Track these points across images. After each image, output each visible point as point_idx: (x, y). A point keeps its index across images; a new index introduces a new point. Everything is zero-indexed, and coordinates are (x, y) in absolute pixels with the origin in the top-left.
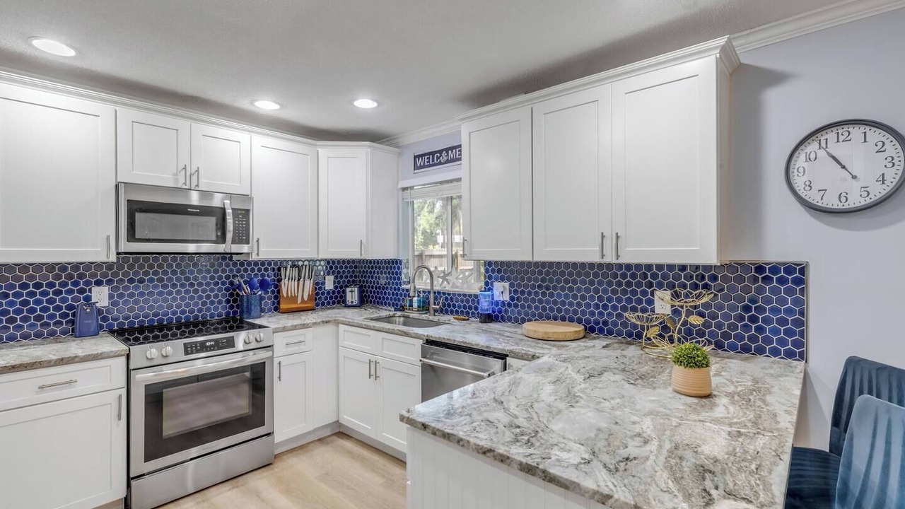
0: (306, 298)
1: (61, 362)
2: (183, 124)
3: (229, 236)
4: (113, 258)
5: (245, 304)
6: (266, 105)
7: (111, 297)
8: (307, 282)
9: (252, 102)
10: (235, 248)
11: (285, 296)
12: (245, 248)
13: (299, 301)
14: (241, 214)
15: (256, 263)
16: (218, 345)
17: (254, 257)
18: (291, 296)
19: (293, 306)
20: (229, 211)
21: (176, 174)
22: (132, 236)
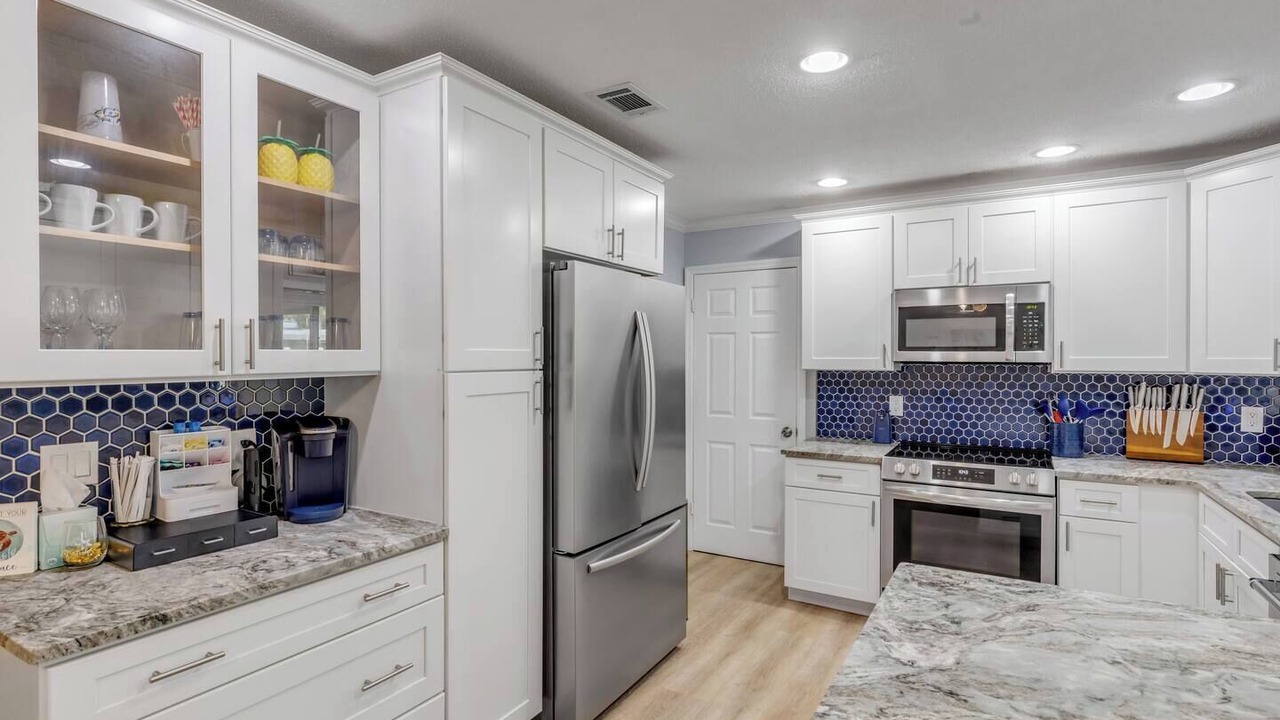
0: (1181, 440)
1: (832, 458)
2: (957, 211)
3: (1010, 340)
4: (890, 367)
5: (1055, 434)
6: (1055, 152)
7: (905, 407)
8: (1184, 414)
9: (1033, 154)
10: (1025, 356)
11: (1136, 432)
12: (1040, 356)
13: (1167, 443)
14: (1031, 310)
15: (1063, 377)
16: (973, 476)
17: (1056, 369)
18: (1149, 433)
19: (1152, 450)
20: (1010, 307)
21: (952, 271)
22: (902, 346)
